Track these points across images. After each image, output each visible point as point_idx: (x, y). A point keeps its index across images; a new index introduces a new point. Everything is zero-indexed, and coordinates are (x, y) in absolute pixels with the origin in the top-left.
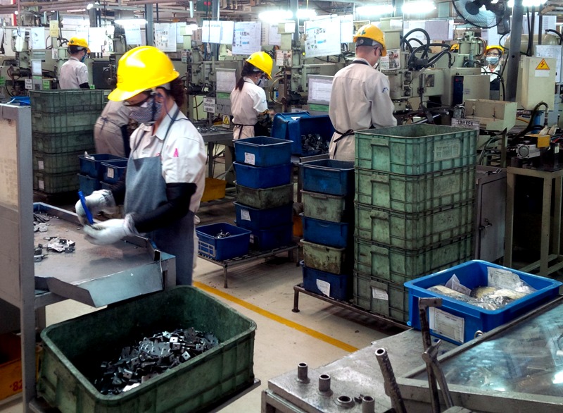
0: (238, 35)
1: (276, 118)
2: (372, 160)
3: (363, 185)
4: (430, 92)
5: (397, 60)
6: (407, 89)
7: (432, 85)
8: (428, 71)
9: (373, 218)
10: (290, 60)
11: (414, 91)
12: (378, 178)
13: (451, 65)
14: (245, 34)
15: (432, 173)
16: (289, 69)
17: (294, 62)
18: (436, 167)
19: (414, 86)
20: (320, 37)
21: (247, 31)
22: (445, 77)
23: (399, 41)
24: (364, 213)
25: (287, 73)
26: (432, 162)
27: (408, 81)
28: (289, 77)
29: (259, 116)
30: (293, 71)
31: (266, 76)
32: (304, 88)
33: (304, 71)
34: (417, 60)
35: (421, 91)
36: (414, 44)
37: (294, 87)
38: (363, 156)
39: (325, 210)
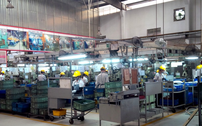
0: (79, 68)
1: (90, 83)
2: (107, 86)
3: (106, 90)
4: (117, 77)
5: (111, 72)
6: (113, 77)
7: (117, 76)
8: (116, 74)
9: (108, 95)
10: (91, 73)
11: (114, 77)
12: (108, 89)
13: (120, 73)
14: (81, 68)
15: (116, 88)
16: (91, 74)
17: (92, 73)
18: (116, 87)
19: (114, 76)
20: (97, 68)
21: (81, 67)
22: (120, 75)
23: (111, 69)
24: (106, 95)
25: (91, 75)
26: (116, 86)
27: (113, 76)
28: (91, 76)
29: (86, 83)
30: (92, 75)
31: (87, 76)
32: (94, 78)
33: (94, 75)
34: (114, 72)
35: (115, 77)
36: (114, 69)
37: (92, 78)
38: (106, 86)
39: (100, 95)
